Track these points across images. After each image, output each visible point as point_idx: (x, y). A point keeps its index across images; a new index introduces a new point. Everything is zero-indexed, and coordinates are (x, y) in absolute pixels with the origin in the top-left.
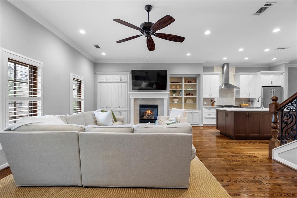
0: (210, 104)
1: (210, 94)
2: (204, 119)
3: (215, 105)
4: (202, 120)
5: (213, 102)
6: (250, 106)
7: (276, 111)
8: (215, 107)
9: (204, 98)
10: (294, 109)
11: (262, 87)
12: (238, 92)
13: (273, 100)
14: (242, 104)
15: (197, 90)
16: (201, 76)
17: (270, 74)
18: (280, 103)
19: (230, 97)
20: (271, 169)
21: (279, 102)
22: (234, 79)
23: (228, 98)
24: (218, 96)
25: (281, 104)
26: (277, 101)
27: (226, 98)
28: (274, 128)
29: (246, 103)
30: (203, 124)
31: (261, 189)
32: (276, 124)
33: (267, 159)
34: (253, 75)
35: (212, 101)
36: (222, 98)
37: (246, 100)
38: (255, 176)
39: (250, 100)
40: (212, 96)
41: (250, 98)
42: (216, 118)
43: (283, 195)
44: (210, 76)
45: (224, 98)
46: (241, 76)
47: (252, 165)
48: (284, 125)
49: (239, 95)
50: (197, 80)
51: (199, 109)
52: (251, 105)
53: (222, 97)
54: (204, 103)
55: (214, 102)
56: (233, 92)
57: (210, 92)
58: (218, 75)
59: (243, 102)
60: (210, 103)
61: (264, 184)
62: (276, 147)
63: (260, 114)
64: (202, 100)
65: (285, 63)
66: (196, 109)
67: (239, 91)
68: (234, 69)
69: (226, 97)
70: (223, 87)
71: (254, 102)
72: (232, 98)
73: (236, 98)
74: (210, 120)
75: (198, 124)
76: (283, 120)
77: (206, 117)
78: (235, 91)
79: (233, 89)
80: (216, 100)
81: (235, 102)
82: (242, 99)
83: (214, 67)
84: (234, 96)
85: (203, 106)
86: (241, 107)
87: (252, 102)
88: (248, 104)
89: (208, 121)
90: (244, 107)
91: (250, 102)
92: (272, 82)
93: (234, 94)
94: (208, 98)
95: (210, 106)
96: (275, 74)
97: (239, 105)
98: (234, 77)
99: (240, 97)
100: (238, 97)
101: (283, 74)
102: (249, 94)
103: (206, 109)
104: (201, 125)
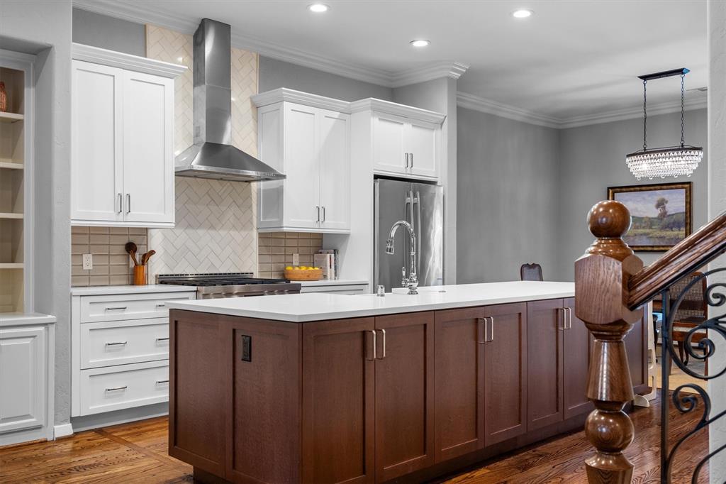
0: (124, 271)
1: (123, 202)
2: (79, 380)
3: (152, 279)
4: (63, 386)
5: (138, 257)
6: (325, 277)
7: (628, 315)
8: (152, 287)
9: (77, 232)
11: (376, 177)
12: (275, 200)
14: (289, 268)
15: (28, 166)
16: (57, 59)
17: (401, 118)
19: (234, 227)
22: (252, 123)
23: (223, 233)
24: (169, 217)
27: (212, 232)
29: (307, 259)
30: (74, 421)
32: (619, 415)
34: (336, 114)
35: (131, 248)
36: (190, 231)
39: (321, 247)
40: (135, 219)
41: (322, 234)
42: (167, 363)
44: (124, 76)
45: (201, 232)
46: (287, 106)
49: (280, 215)
50: (29, 95)
51: (40, 309)
52: (330, 272)
53: (190, 226)
54: (77, 266)
55: (145, 257)
56: (249, 196)
57: (119, 191)
58: (170, 83)
59: (296, 259)
60: (119, 262)
63: (425, 325)
64: (63, 243)
65: (448, 77)
66: (22, 313)
67: (279, 192)
68: (254, 64)
69: (212, 227)
70: (196, 164)
71: (339, 256)
72: (244, 233)
73: (263, 236)
74: (117, 383)
75: (39, 428)
77: (94, 361)
78: (259, 190)
79: (249, 181)
80: (156, 242)
82: (288, 241)
83: (145, 26)
84: (252, 223)
85: (72, 287)
86: (289, 281)
87: (333, 255)
88: (316, 269)
89: (109, 390)
90: (303, 283)
91: (325, 256)
92: (409, 158)
93: (252, 211)
94: (108, 233)
95: (125, 282)
96: (418, 122)
97: (280, 275)
98: (250, 111)
99: (285, 229)
100: (271, 225)
101: (442, 124)
102: (321, 212)
103: (92, 305)
104: (55, 427)
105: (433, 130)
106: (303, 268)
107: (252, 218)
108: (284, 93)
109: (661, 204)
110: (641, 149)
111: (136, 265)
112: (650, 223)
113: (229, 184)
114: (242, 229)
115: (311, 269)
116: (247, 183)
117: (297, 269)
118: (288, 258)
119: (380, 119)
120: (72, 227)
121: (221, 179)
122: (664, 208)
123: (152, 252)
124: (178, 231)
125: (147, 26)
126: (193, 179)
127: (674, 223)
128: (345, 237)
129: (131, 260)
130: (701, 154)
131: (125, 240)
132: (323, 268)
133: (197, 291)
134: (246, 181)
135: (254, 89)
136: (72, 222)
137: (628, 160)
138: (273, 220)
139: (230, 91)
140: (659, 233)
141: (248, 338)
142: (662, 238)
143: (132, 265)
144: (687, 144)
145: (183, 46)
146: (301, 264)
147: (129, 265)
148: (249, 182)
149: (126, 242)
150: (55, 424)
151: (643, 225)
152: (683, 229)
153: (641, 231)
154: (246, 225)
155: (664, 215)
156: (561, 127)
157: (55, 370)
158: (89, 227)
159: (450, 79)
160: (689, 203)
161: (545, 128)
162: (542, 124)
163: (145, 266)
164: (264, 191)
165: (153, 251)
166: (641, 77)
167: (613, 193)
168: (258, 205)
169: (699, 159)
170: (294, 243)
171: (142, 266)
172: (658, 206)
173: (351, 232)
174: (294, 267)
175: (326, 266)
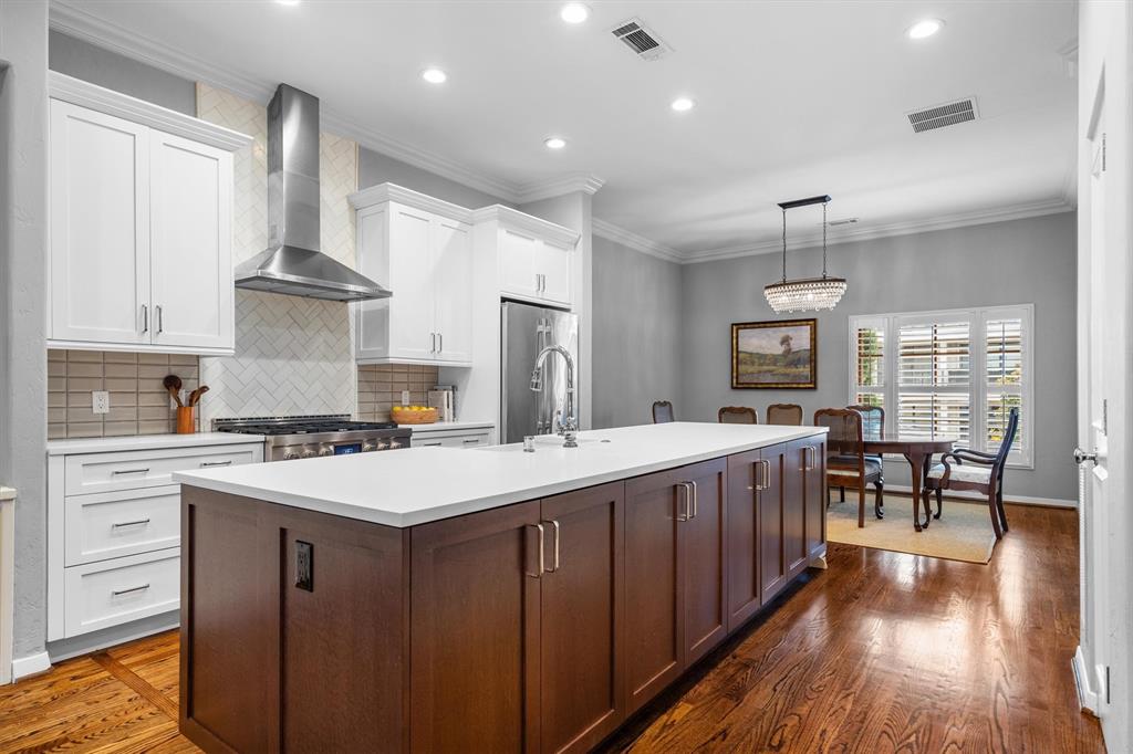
0: (163, 414)
1: (149, 318)
2: (61, 586)
3: (206, 425)
4: (31, 596)
5: (183, 395)
6: (441, 419)
8: (207, 436)
11: (504, 300)
12: (378, 325)
14: (397, 409)
17: (531, 233)
19: (325, 357)
22: (349, 228)
23: (310, 364)
24: (226, 340)
27: (296, 363)
29: (420, 397)
30: (49, 646)
34: (456, 224)
35: (172, 383)
36: (263, 362)
37: (419, 378)
39: (437, 383)
40: (174, 339)
41: (438, 367)
45: (279, 363)
46: (394, 208)
49: (385, 342)
52: (448, 412)
53: (263, 355)
54: (85, 407)
55: (195, 397)
56: (346, 319)
58: (227, 158)
59: (406, 397)
60: (153, 401)
63: (612, 504)
64: (28, 374)
65: (583, 192)
67: (384, 315)
68: (352, 155)
69: (295, 356)
72: (338, 365)
73: (363, 369)
78: (358, 312)
80: (211, 374)
81: (354, 395)
82: (396, 375)
83: (195, 84)
84: (349, 353)
85: (49, 439)
86: (396, 426)
87: (451, 393)
88: (431, 409)
89: (117, 593)
90: (414, 427)
91: (441, 395)
92: (541, 281)
93: (349, 339)
94: (135, 362)
95: (163, 430)
96: (551, 240)
97: (385, 416)
98: (348, 213)
99: (391, 361)
100: (374, 355)
101: (576, 245)
102: (437, 341)
103: (87, 468)
104: (14, 662)
105: (566, 250)
106: (415, 409)
107: (349, 345)
108: (390, 190)
109: (786, 340)
110: (780, 280)
111: (180, 406)
112: (775, 359)
113: (318, 303)
114: (335, 360)
115: (425, 409)
116: (342, 303)
117: (407, 409)
118: (396, 397)
119: (508, 232)
120: (49, 350)
121: (308, 296)
122: (789, 345)
123: (204, 389)
124: (245, 361)
125: (198, 85)
126: (268, 294)
127: (799, 359)
128: (466, 370)
129: (173, 400)
130: (845, 286)
131: (164, 373)
132: (439, 408)
133: (265, 442)
134: (341, 300)
135: (352, 186)
136: (49, 343)
137: (766, 292)
138: (376, 349)
139: (318, 183)
140: (782, 370)
141: (307, 547)
142: (787, 375)
143: (174, 406)
144: (829, 275)
145: (252, 119)
146: (412, 403)
147: (169, 406)
148: (346, 301)
149: (165, 374)
150: (15, 657)
151: (768, 362)
152: (808, 366)
153: (765, 368)
154: (341, 355)
155: (788, 351)
156: (683, 263)
157: (15, 572)
158: (104, 352)
159: (585, 194)
160: (814, 340)
161: (669, 263)
162: (667, 258)
163: (194, 409)
164: (365, 312)
165: (205, 387)
166: (781, 205)
167: (737, 330)
168: (357, 331)
169: (842, 292)
170: (403, 378)
171: (188, 408)
172: (782, 343)
173: (473, 365)
174: (403, 407)
175: (443, 405)
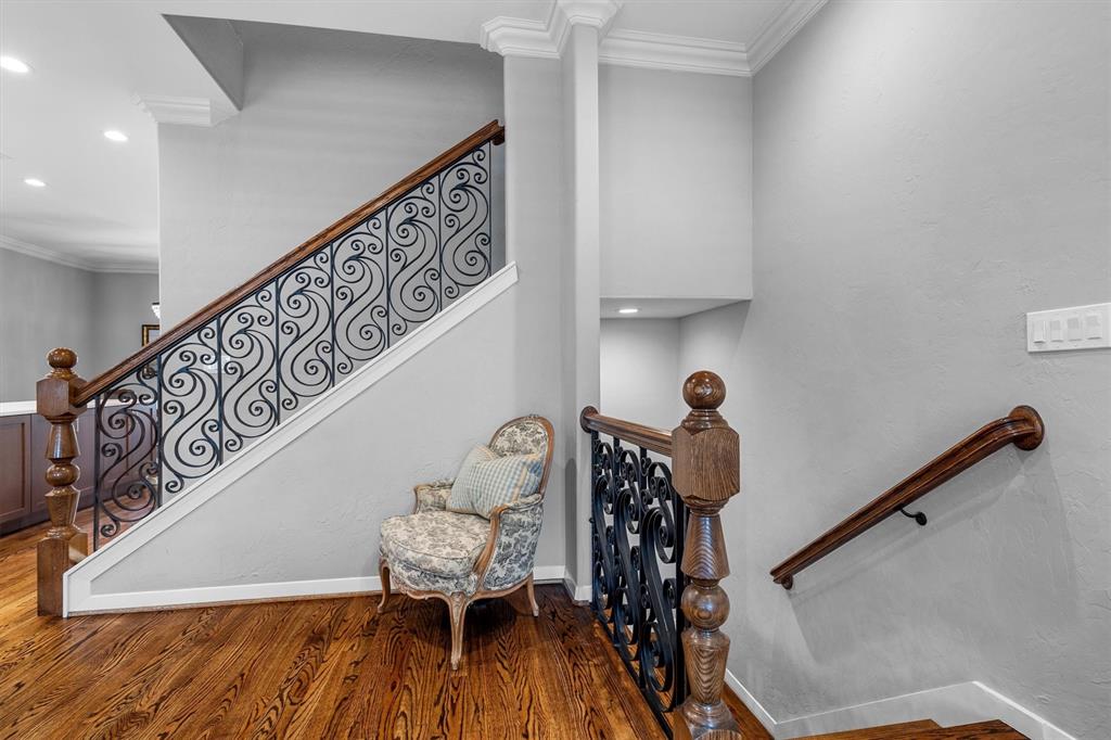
7: (74, 411)
10: (149, 397)
13: (53, 364)
18: (88, 379)
20: (102, 652)
21: (82, 371)
25: (96, 382)
26: (73, 369)
28: (59, 483)
31: (166, 734)
32: (69, 465)
33: (40, 628)
38: (91, 716)
43: (230, 695)
47: (19, 686)
48: (107, 461)
61: (151, 710)
62: (75, 563)
76: (104, 439)
156: (95, 271)
167: (147, 330)
